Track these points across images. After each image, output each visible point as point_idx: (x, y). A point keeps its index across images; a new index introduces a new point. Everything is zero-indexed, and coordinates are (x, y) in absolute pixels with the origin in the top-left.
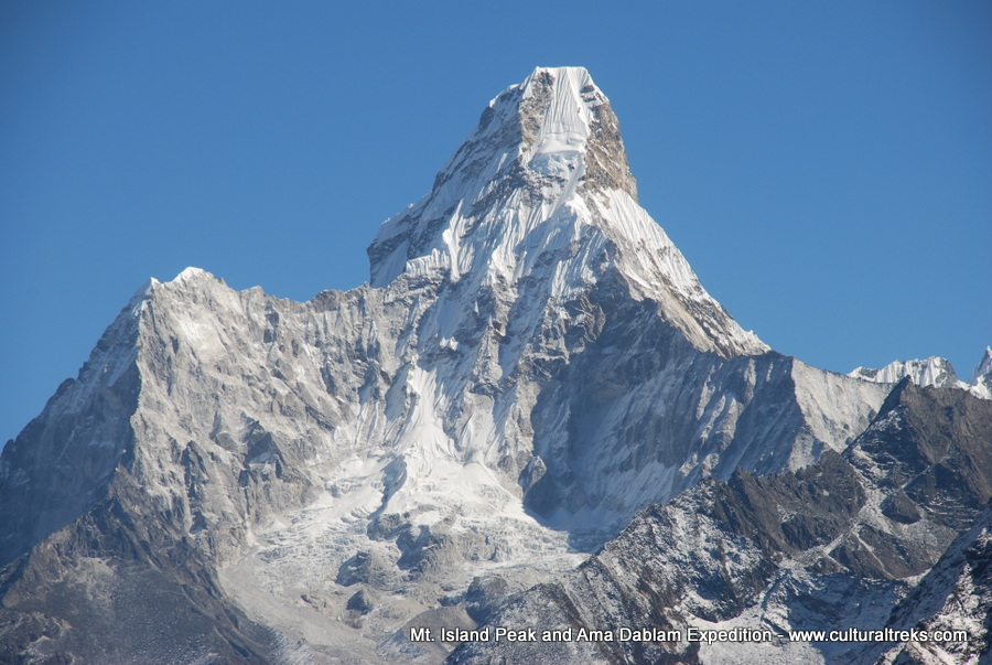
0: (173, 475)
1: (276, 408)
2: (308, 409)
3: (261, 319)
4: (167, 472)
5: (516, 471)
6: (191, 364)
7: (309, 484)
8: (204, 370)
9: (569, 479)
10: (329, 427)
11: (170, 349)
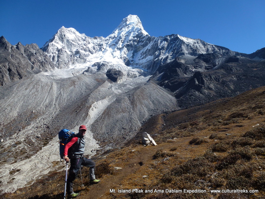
0: (55, 53)
1: (83, 49)
2: (89, 51)
3: (84, 38)
4: (54, 52)
5: (123, 59)
6: (67, 39)
7: (86, 60)
8: (69, 40)
9: (132, 61)
10: (92, 54)
11: (63, 36)
